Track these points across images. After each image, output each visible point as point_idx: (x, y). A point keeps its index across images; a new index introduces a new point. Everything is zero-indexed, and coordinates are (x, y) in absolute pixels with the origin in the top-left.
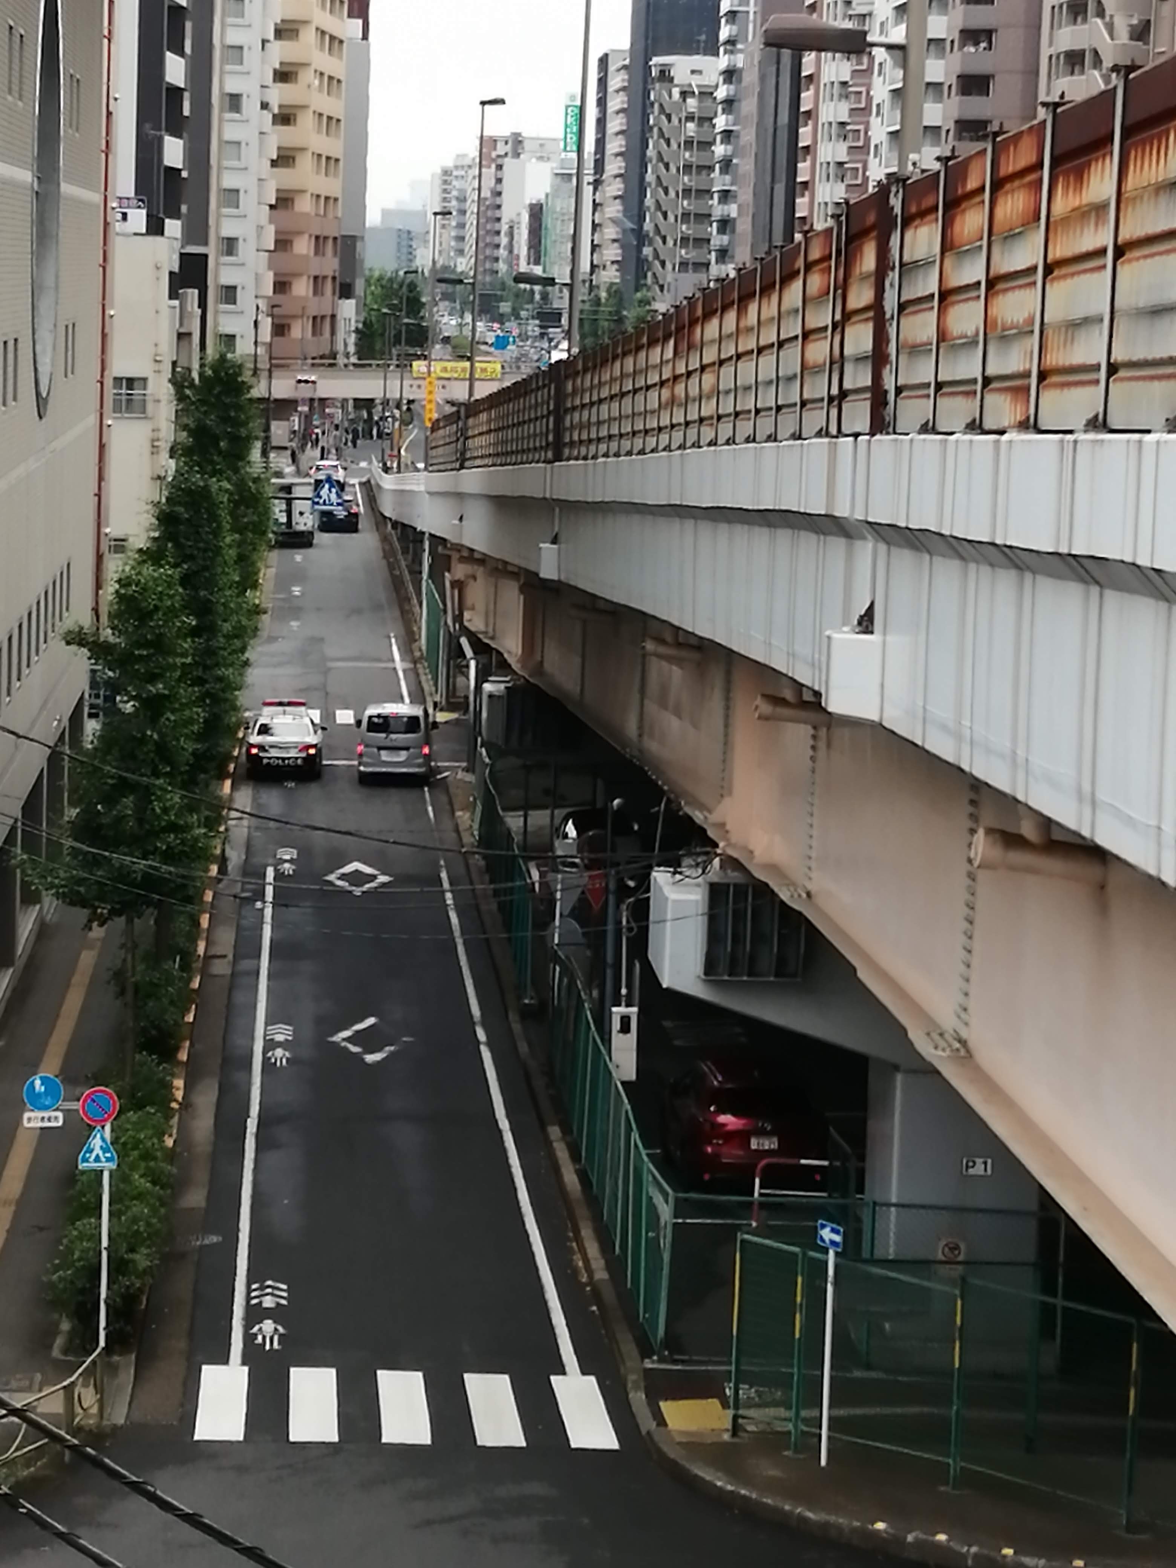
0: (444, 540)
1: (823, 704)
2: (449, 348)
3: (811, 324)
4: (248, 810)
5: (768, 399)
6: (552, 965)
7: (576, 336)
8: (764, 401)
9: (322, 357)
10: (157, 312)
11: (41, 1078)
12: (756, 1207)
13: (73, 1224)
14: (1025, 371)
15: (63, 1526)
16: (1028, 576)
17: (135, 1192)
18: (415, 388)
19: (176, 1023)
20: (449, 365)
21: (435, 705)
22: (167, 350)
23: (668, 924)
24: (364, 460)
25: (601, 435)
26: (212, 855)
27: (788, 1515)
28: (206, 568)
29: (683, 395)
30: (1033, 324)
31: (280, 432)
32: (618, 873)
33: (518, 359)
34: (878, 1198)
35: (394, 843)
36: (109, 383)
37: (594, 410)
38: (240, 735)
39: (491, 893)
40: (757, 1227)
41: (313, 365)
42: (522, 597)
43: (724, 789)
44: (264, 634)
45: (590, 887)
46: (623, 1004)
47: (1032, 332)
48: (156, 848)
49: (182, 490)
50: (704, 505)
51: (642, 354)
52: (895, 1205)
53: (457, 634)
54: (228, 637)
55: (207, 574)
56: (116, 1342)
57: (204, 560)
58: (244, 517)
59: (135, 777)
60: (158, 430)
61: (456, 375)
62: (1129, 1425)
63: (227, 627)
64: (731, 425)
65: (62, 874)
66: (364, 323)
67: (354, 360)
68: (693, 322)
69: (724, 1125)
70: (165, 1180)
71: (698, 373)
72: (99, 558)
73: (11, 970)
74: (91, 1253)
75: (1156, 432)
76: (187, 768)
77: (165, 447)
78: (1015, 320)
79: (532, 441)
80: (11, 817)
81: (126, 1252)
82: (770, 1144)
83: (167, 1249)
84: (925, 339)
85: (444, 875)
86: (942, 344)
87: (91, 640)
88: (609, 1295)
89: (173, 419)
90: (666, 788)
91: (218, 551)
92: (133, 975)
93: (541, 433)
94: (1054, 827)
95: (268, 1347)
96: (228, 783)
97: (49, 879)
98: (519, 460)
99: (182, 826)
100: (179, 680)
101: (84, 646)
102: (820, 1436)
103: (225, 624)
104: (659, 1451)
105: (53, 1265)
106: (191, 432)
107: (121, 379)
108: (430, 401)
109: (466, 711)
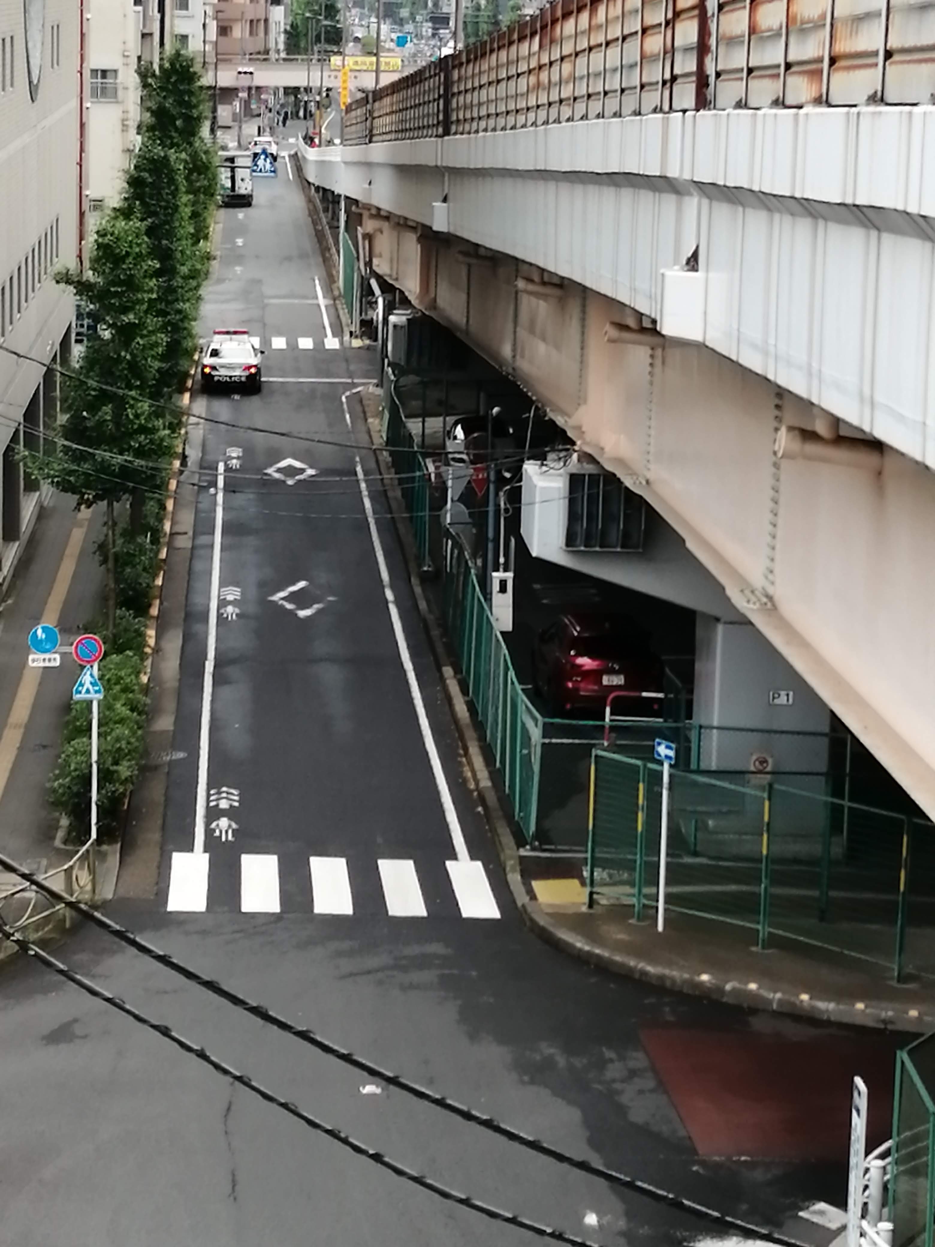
0: (356, 202)
1: (658, 329)
2: (359, 46)
3: (649, 22)
4: (203, 416)
5: (614, 83)
6: (445, 540)
7: (461, 35)
8: (611, 84)
9: (259, 53)
10: (125, 16)
11: (43, 628)
12: (607, 731)
13: (69, 743)
14: (819, 58)
15: (63, 964)
16: (821, 223)
17: (117, 718)
18: (332, 78)
19: (148, 586)
20: (360, 59)
21: (351, 333)
22: (134, 47)
23: (537, 506)
24: (292, 137)
25: (481, 114)
26: (175, 453)
27: (631, 970)
28: (167, 222)
29: (546, 81)
30: (825, 19)
31: (225, 114)
32: (496, 465)
33: (415, 55)
34: (703, 722)
35: (319, 441)
36: (87, 74)
37: (476, 93)
38: (196, 357)
39: (396, 482)
40: (608, 746)
41: (250, 59)
42: (419, 246)
43: (580, 399)
44: (214, 276)
45: (474, 477)
46: (501, 569)
47: (824, 25)
48: (131, 446)
49: (147, 159)
50: (563, 170)
51: (514, 48)
52: (718, 728)
53: (368, 276)
54: (185, 278)
55: (167, 227)
56: (105, 835)
57: (165, 215)
58: (197, 181)
59: (114, 389)
60: (127, 112)
61: (365, 68)
62: (900, 898)
63: (184, 270)
64: (585, 104)
65: (55, 466)
66: (292, 26)
67: (283, 55)
68: (554, 21)
69: (581, 666)
70: (141, 709)
71: (559, 62)
72: (82, 214)
73: (17, 544)
74: (84, 765)
75: (923, 104)
76: (154, 382)
77: (133, 125)
78: (811, 16)
79: (426, 120)
80: (15, 421)
81: (112, 765)
82: (618, 680)
83: (143, 762)
84: (739, 32)
85: (359, 469)
86: (752, 37)
87: (76, 279)
88: (491, 798)
89: (139, 102)
90: (534, 398)
91: (176, 208)
92: (114, 547)
93: (434, 114)
94: (841, 424)
95: (224, 839)
96: (187, 396)
97: (46, 471)
98: (416, 135)
99: (150, 428)
100: (146, 312)
101: (70, 284)
102: (657, 908)
103: (182, 268)
104: (532, 920)
105: (54, 775)
106: (153, 113)
107: (97, 71)
108: (345, 88)
109: (376, 340)
